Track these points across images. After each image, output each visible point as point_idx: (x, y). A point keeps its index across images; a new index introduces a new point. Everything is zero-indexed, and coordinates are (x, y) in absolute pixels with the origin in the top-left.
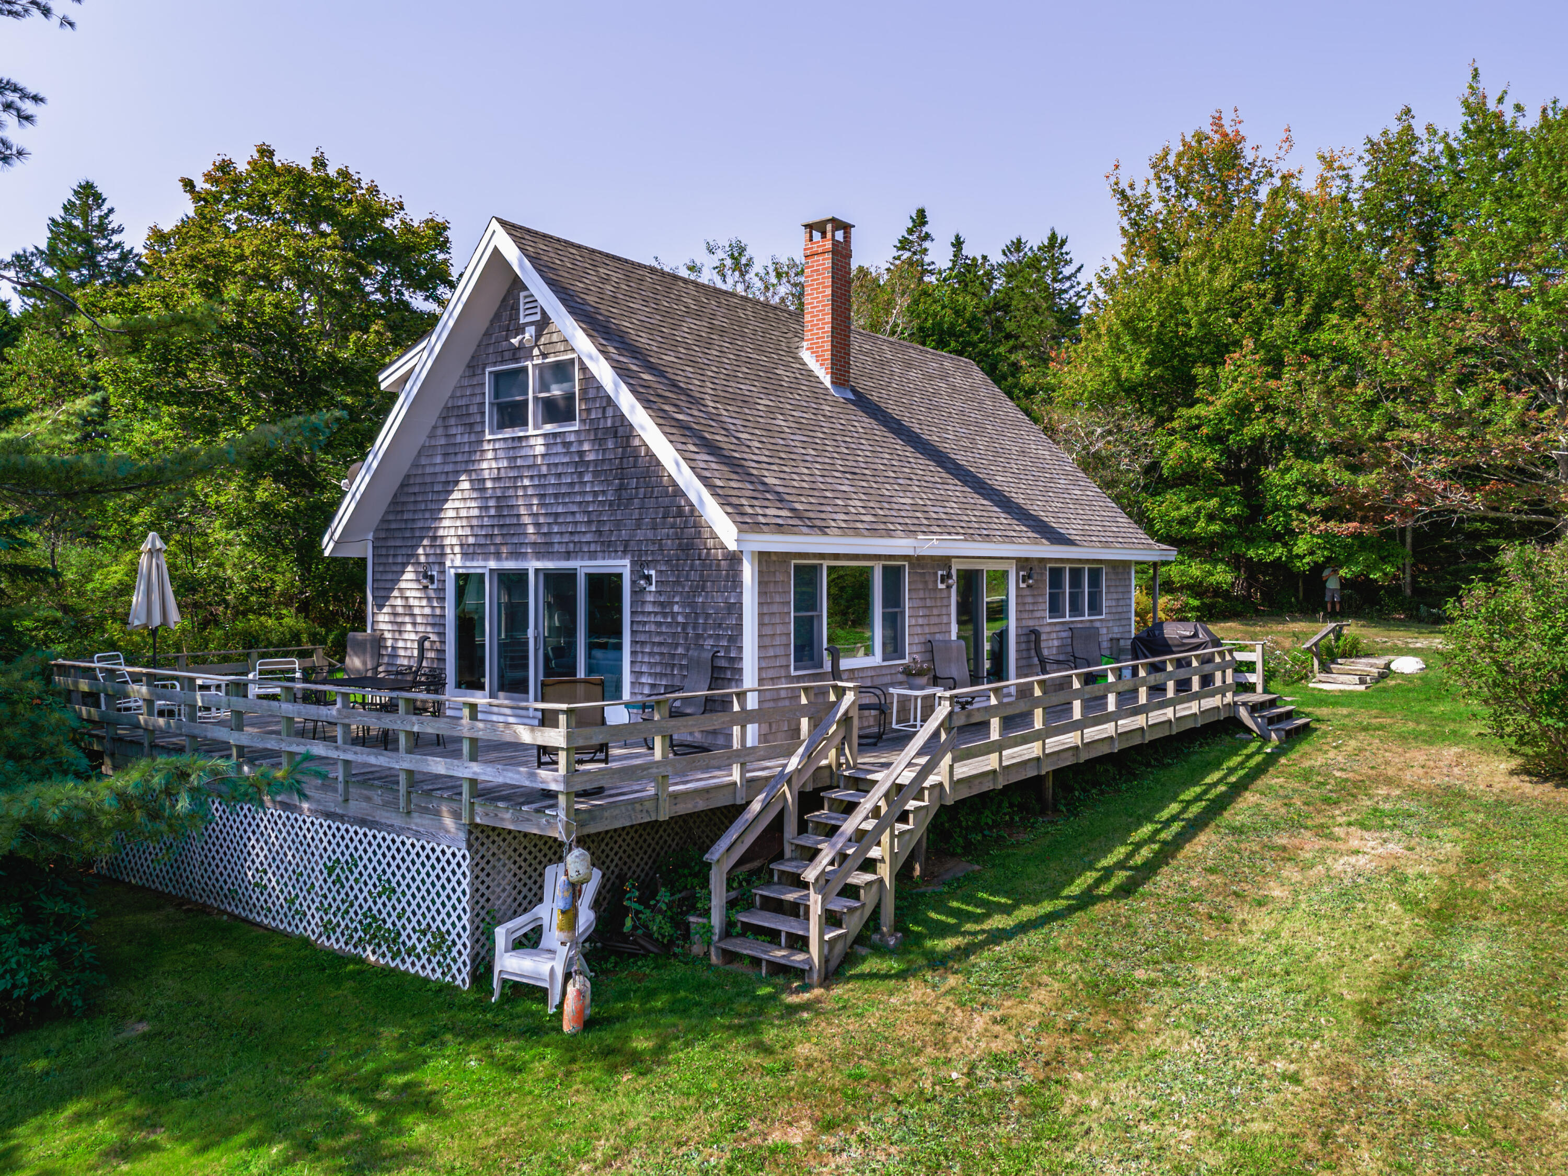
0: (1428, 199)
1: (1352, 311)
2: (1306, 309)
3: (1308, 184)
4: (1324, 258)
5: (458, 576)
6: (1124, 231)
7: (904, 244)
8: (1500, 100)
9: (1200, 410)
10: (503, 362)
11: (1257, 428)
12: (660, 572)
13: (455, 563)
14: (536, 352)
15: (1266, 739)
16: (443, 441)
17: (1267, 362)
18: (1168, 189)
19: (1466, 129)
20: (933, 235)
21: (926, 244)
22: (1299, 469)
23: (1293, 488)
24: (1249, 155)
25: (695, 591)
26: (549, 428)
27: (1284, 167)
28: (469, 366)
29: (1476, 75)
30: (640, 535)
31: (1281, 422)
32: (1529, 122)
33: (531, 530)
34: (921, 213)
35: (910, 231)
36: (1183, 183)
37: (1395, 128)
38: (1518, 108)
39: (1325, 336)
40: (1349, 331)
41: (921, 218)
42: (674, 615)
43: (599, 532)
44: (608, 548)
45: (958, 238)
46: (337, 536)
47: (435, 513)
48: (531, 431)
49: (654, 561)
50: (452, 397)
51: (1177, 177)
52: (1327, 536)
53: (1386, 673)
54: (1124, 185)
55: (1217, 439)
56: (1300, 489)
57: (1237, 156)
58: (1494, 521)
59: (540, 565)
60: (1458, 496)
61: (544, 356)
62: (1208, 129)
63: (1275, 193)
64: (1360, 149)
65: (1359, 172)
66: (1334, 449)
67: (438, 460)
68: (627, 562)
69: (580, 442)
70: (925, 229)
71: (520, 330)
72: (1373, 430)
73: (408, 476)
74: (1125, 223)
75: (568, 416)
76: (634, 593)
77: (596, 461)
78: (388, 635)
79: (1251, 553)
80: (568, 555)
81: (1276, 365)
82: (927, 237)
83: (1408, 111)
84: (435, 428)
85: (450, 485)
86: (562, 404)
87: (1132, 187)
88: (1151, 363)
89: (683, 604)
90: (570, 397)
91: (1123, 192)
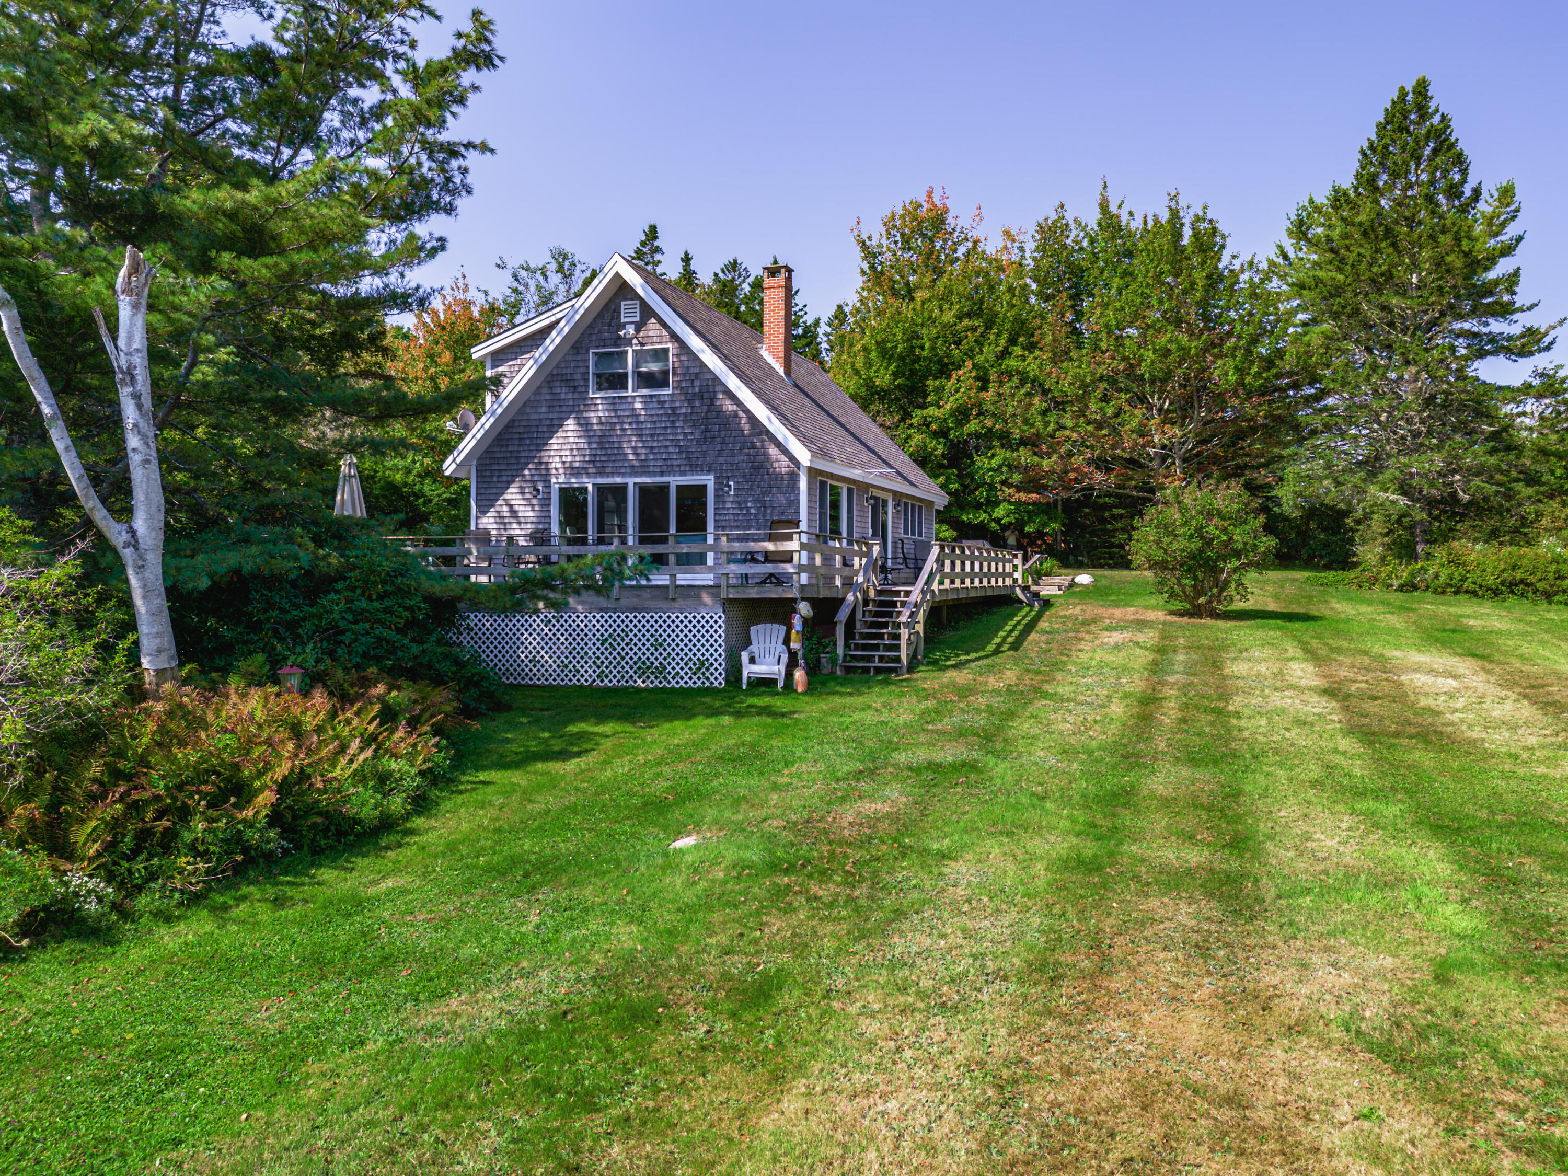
0: (1077, 272)
1: (1031, 347)
2: (1002, 342)
3: (991, 247)
4: (1013, 306)
5: (561, 489)
6: (863, 272)
7: (638, 254)
8: (1120, 207)
9: (932, 411)
10: (604, 346)
11: (973, 426)
12: (736, 483)
13: (558, 480)
14: (635, 341)
15: (1031, 606)
16: (548, 397)
17: (977, 378)
18: (896, 242)
19: (1100, 224)
20: (664, 249)
22: (1001, 455)
23: (998, 469)
24: (950, 220)
25: (764, 494)
26: (645, 392)
27: (975, 234)
28: (573, 347)
29: (1105, 187)
30: (721, 460)
31: (989, 423)
32: (1136, 224)
33: (631, 457)
34: (653, 229)
35: (643, 244)
36: (906, 240)
37: (1054, 216)
38: (1131, 214)
39: (1012, 363)
40: (1029, 359)
41: (652, 233)
42: (748, 509)
43: (688, 458)
44: (695, 468)
45: (686, 254)
46: (458, 460)
47: (542, 445)
48: (630, 392)
49: (734, 476)
50: (557, 367)
51: (903, 235)
52: (1019, 503)
53: (1072, 584)
54: (864, 236)
55: (942, 433)
56: (1004, 469)
57: (943, 222)
58: (1118, 496)
59: (638, 480)
60: (1099, 477)
61: (642, 344)
62: (922, 198)
63: (967, 254)
64: (1032, 229)
65: (1030, 246)
66: (1023, 442)
67: (544, 409)
68: (712, 477)
69: (673, 401)
70: (656, 243)
71: (623, 326)
72: (1049, 429)
73: (513, 421)
74: (865, 266)
75: (664, 384)
76: (716, 496)
77: (685, 414)
78: (494, 532)
79: (964, 518)
80: (662, 474)
81: (984, 382)
82: (657, 250)
83: (1062, 206)
84: (539, 388)
85: (554, 427)
86: (658, 376)
87: (870, 238)
88: (895, 375)
89: (754, 502)
90: (666, 373)
91: (864, 243)
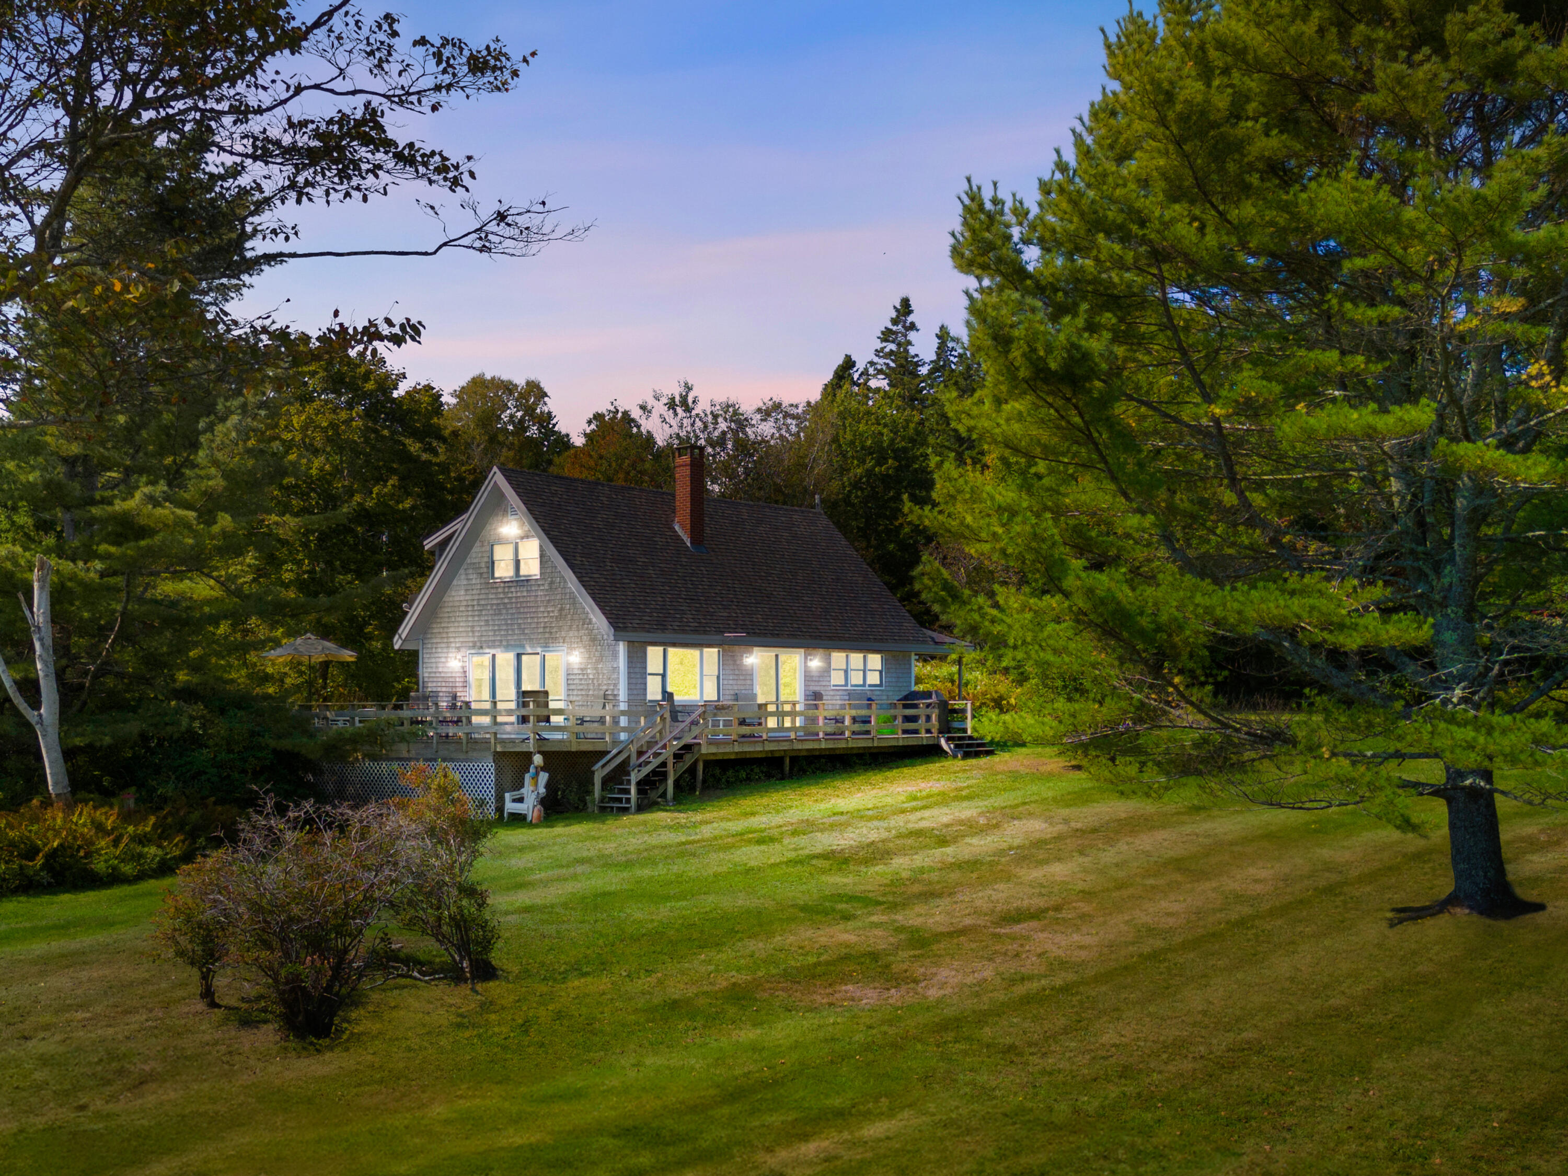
7: (887, 335)
12: (581, 653)
13: (471, 651)
16: (465, 582)
20: (918, 325)
21: (912, 336)
25: (598, 662)
28: (480, 541)
30: (571, 634)
33: (516, 632)
34: (906, 303)
35: (895, 322)
41: (905, 307)
42: (588, 674)
43: (550, 633)
44: (555, 641)
46: (404, 636)
47: (461, 622)
48: (514, 578)
49: (578, 647)
50: (471, 557)
61: (522, 538)
67: (462, 592)
68: (564, 648)
69: (541, 585)
70: (910, 319)
71: (509, 522)
73: (444, 602)
76: (568, 664)
77: (548, 595)
80: (534, 646)
82: (913, 327)
84: (460, 575)
85: (469, 606)
89: (592, 669)
